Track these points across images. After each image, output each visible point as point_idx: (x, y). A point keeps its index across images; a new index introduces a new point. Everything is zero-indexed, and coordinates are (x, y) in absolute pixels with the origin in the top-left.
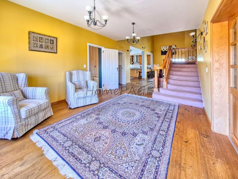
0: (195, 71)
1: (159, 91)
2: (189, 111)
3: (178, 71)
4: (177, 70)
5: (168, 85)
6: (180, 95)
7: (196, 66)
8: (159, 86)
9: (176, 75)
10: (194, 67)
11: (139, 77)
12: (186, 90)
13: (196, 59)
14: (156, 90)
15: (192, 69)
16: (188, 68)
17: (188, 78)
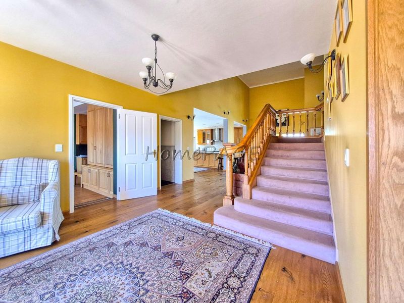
0: (319, 157)
1: (233, 204)
2: (292, 279)
3: (282, 157)
4: (280, 155)
5: (254, 191)
6: (277, 218)
7: (323, 147)
8: (237, 191)
9: (277, 167)
10: (317, 149)
11: (219, 167)
12: (293, 204)
13: (323, 133)
14: (227, 201)
15: (311, 152)
16: (305, 150)
17: (302, 175)
